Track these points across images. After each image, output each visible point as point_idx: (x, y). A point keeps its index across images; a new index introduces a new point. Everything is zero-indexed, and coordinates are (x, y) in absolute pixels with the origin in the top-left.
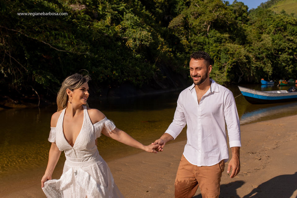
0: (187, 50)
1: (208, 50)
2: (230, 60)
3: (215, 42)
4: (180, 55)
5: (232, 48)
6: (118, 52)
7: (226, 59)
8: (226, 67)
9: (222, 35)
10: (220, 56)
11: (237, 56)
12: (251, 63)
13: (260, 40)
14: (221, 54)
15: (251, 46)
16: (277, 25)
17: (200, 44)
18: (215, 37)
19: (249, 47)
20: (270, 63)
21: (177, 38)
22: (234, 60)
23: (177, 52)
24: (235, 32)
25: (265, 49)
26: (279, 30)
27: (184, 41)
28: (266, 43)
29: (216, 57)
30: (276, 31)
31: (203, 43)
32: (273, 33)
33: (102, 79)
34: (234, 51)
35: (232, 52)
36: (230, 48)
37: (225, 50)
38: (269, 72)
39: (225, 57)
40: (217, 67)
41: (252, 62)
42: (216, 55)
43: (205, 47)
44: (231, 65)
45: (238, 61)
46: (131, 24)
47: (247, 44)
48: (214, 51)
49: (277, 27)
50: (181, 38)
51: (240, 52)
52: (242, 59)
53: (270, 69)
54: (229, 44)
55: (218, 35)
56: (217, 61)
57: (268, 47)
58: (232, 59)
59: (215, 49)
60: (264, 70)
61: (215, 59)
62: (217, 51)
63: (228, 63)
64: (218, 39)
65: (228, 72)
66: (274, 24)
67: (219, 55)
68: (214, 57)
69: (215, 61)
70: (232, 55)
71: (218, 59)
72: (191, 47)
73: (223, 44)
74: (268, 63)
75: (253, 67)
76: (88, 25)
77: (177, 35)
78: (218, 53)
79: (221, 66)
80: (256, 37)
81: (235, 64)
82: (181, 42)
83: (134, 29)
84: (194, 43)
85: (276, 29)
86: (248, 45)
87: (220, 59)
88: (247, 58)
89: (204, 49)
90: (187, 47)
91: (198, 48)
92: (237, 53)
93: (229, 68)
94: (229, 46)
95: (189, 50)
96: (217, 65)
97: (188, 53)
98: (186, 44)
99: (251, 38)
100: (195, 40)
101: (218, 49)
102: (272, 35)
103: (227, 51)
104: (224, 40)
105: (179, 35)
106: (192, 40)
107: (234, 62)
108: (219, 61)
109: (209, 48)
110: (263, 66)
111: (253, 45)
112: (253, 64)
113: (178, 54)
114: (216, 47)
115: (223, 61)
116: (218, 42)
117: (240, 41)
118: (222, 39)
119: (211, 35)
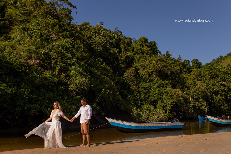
0: (135, 94)
1: (153, 93)
2: (170, 101)
3: (158, 87)
4: (130, 98)
5: (172, 91)
6: (59, 93)
7: (167, 99)
8: (167, 106)
9: (163, 82)
10: (163, 98)
11: (176, 97)
12: (188, 103)
13: (195, 85)
14: (163, 96)
15: (189, 89)
16: (211, 74)
17: (147, 89)
18: (158, 83)
19: (187, 90)
20: (205, 103)
21: (129, 85)
22: (173, 100)
23: (128, 95)
24: (177, 79)
25: (200, 91)
26: (213, 77)
27: (133, 87)
28: (200, 87)
29: (159, 99)
30: (210, 78)
31: (149, 88)
32: (209, 79)
33: (33, 114)
34: (173, 94)
35: (171, 95)
36: (170, 91)
37: (166, 93)
38: (205, 110)
39: (166, 98)
40: (160, 106)
41: (190, 102)
42: (159, 97)
43: (150, 91)
44: (171, 105)
45: (177, 102)
46: (75, 74)
47: (185, 88)
48: (157, 93)
49: (211, 75)
50: (131, 84)
51: (178, 95)
52: (181, 100)
53: (206, 108)
54: (169, 89)
55: (160, 81)
56: (160, 101)
57: (202, 90)
58: (171, 100)
59: (158, 92)
60: (202, 108)
61: (159, 100)
62: (160, 94)
63: (169, 103)
64: (160, 84)
65: (170, 110)
66: (209, 73)
67: (161, 97)
68: (157, 98)
69: (159, 102)
70: (171, 96)
71: (161, 100)
72: (139, 91)
73: (164, 88)
74: (204, 103)
75: (190, 106)
76: (38, 74)
77: (128, 82)
78: (160, 95)
79: (164, 106)
80: (192, 83)
81: (174, 103)
82: (131, 87)
83: (77, 77)
84: (142, 88)
85: (210, 77)
86: (187, 89)
87: (162, 100)
88: (185, 99)
89: (150, 93)
90: (136, 91)
91: (144, 92)
92: (176, 95)
93: (170, 107)
94: (169, 90)
95: (137, 93)
96: (160, 104)
97: (136, 96)
98: (135, 89)
99: (189, 84)
100: (142, 86)
101: (160, 92)
102: (208, 81)
103: (167, 94)
104: (165, 86)
105: (130, 83)
106: (140, 86)
107: (173, 102)
108: (162, 102)
109: (154, 92)
110: (200, 105)
111: (190, 89)
112: (190, 104)
113: (129, 97)
114: (159, 90)
115: (165, 101)
116: (160, 87)
117: (180, 86)
118: (164, 84)
119: (155, 82)
